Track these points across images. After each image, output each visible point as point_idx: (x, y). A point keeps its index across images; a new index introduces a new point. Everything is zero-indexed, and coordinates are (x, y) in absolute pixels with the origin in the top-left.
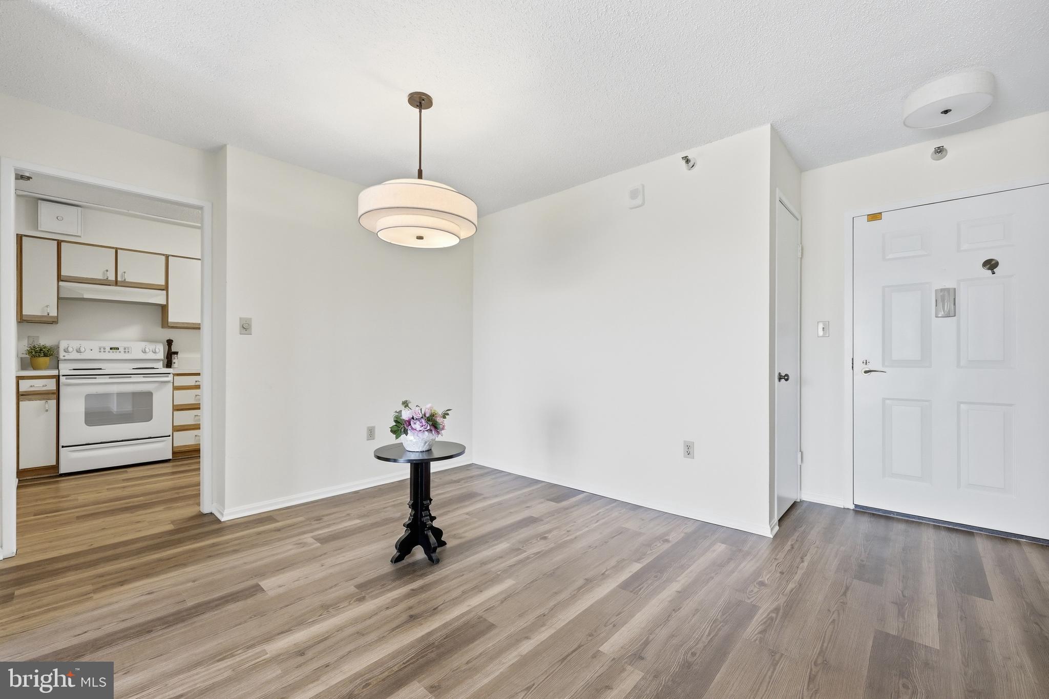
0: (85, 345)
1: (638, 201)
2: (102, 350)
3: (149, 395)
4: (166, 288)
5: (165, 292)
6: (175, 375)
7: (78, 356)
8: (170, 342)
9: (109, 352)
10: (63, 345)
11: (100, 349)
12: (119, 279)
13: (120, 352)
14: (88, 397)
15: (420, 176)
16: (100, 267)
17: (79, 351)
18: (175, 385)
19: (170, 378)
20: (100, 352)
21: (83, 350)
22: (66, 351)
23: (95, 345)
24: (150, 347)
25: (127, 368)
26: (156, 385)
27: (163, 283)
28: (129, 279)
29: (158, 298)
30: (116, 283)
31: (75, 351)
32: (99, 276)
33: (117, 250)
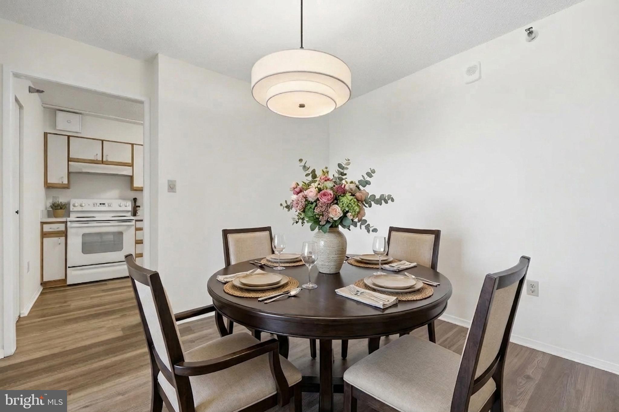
0: (84, 202)
1: (476, 76)
2: (95, 205)
3: (121, 233)
4: (132, 165)
5: (131, 168)
6: (136, 221)
7: (80, 209)
8: (135, 200)
9: (99, 206)
10: (73, 201)
11: (94, 204)
12: (104, 160)
13: (105, 206)
14: (84, 235)
15: (302, 47)
16: (94, 153)
17: (81, 206)
18: (137, 227)
19: (133, 223)
20: (94, 206)
21: (83, 205)
22: (74, 206)
23: (91, 202)
24: (123, 203)
25: (108, 217)
26: (125, 227)
27: (130, 162)
28: (110, 160)
29: (127, 171)
30: (102, 162)
31: (79, 206)
32: (92, 158)
33: (102, 141)
